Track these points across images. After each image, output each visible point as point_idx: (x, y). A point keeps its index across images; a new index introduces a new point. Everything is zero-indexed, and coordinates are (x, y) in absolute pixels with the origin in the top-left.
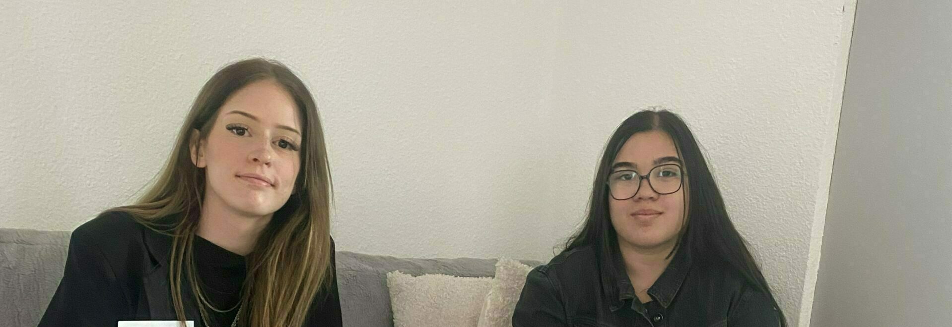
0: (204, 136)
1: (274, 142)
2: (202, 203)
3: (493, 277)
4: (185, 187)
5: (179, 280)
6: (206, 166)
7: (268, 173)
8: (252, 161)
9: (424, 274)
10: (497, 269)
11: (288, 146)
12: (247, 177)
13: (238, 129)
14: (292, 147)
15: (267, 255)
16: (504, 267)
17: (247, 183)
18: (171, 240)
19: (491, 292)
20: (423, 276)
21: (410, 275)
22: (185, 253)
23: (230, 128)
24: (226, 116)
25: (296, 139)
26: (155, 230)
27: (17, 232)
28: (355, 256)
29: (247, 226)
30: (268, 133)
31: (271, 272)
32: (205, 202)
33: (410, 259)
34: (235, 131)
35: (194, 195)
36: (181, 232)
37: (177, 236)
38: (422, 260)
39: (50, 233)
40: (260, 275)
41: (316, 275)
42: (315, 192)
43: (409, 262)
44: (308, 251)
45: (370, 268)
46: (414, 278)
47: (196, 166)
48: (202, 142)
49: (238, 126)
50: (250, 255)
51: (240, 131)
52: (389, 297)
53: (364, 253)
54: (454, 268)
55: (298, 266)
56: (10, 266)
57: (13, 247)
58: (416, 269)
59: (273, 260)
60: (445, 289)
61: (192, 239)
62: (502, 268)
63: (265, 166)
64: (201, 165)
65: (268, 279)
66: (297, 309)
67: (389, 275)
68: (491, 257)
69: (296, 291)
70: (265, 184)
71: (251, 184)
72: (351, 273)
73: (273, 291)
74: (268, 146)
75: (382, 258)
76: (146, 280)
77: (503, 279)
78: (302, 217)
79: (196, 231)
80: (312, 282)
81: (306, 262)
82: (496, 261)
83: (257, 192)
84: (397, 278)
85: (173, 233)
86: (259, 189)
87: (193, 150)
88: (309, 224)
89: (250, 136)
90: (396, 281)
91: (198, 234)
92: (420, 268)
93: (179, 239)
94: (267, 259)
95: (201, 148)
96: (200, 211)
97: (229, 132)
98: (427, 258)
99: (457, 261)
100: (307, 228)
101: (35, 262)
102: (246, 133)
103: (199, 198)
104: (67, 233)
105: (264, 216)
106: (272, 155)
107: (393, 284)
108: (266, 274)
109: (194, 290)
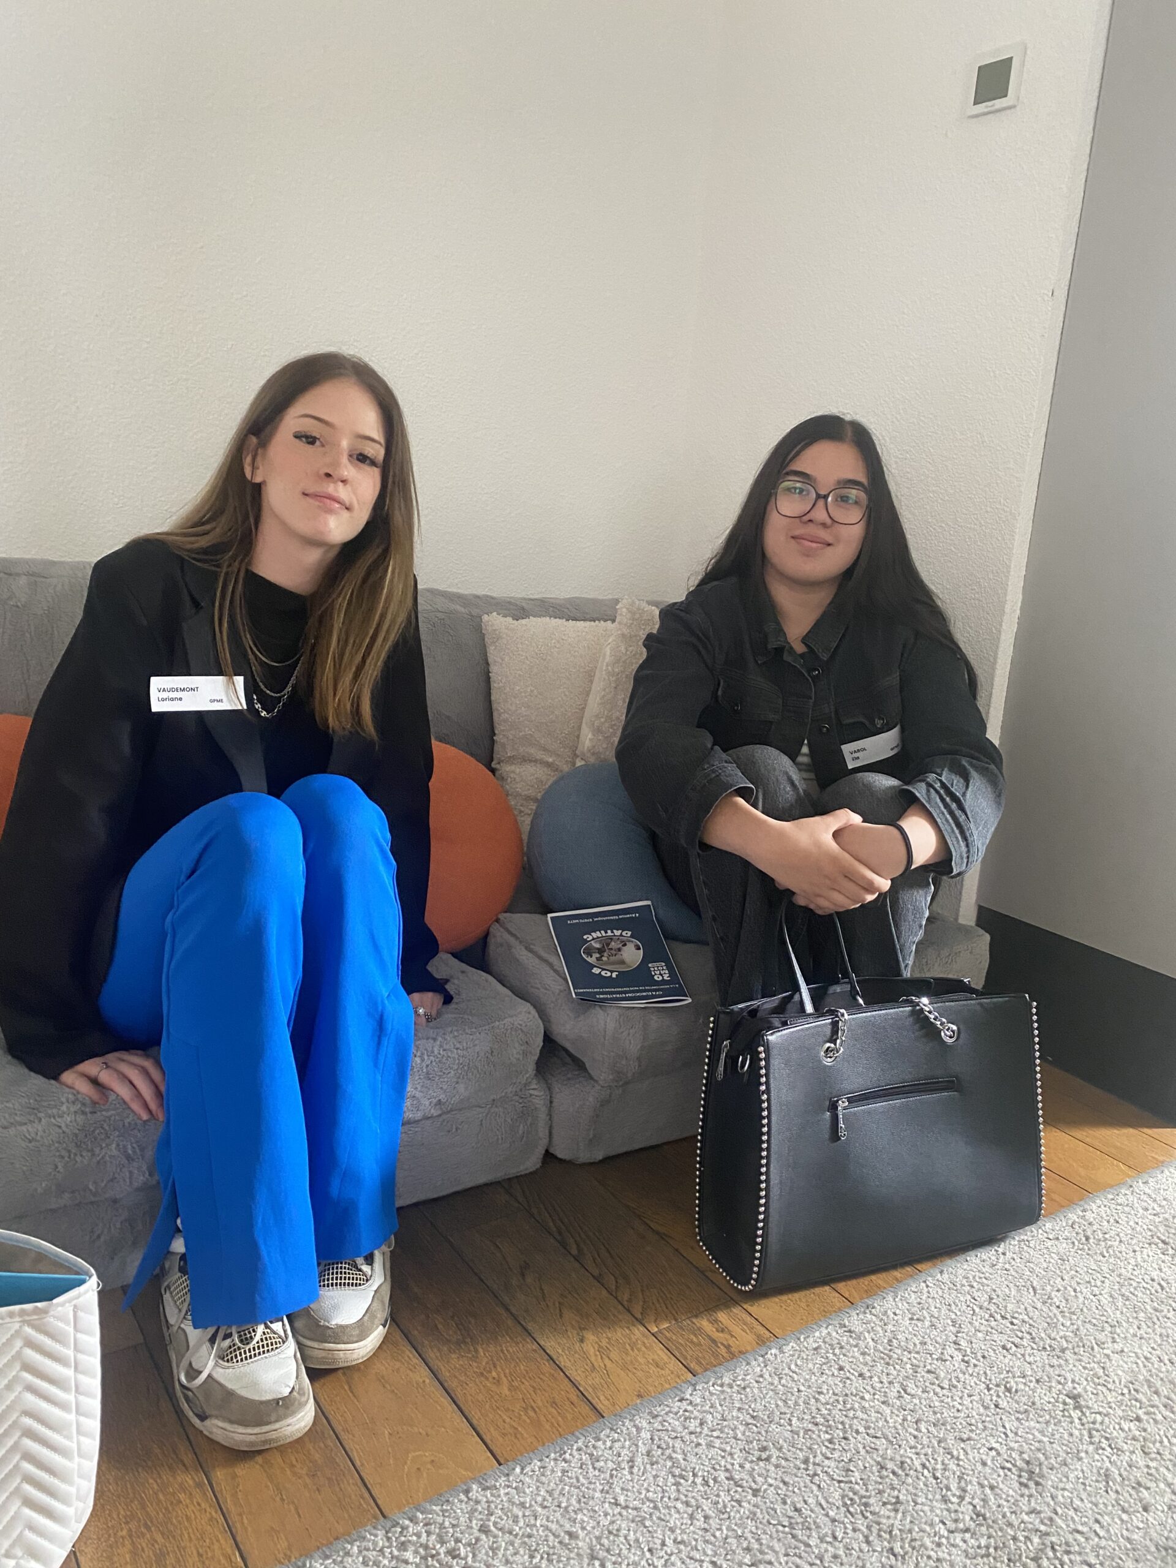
0: (264, 444)
1: (350, 456)
2: (257, 528)
3: (613, 621)
4: (235, 507)
5: (226, 625)
6: (264, 482)
7: (342, 492)
8: (324, 476)
9: (527, 617)
10: (619, 612)
11: (368, 461)
12: (316, 496)
13: (307, 437)
14: (373, 463)
15: (334, 596)
16: (627, 609)
17: (317, 503)
18: (216, 575)
19: (610, 640)
20: (527, 620)
21: (511, 619)
22: (233, 592)
23: (298, 436)
24: (293, 420)
25: (377, 452)
26: (198, 564)
27: (27, 563)
28: (444, 594)
29: (313, 557)
30: (345, 444)
31: (338, 616)
32: (260, 528)
33: (511, 598)
34: (304, 439)
35: (246, 517)
36: (230, 565)
37: (224, 570)
38: (525, 599)
39: (67, 563)
40: (324, 620)
41: (393, 621)
42: (398, 518)
43: (509, 603)
44: (385, 591)
45: (463, 610)
46: (515, 622)
47: (250, 482)
48: (260, 451)
49: (309, 434)
50: (313, 595)
51: (311, 440)
52: (485, 646)
53: (455, 590)
54: (566, 610)
55: (371, 610)
56: (19, 604)
57: (23, 581)
58: (519, 610)
59: (342, 602)
60: (553, 636)
61: (242, 574)
62: (624, 610)
63: (340, 484)
64: (258, 479)
65: (333, 626)
66: (368, 661)
67: (485, 618)
68: (610, 597)
69: (368, 640)
70: (337, 505)
71: (321, 504)
72: (439, 615)
73: (339, 641)
74: (345, 459)
75: (477, 597)
76: (185, 626)
77: (625, 625)
78: (380, 551)
79: (249, 563)
80: (388, 631)
81: (381, 605)
82: (617, 601)
83: (328, 516)
84: (495, 621)
85: (218, 566)
86: (330, 511)
87: (248, 460)
88: (387, 560)
89: (323, 446)
90: (492, 625)
91: (250, 568)
92: (523, 609)
93: (227, 574)
94: (333, 601)
95: (259, 458)
96: (252, 540)
97: (297, 440)
98: (532, 597)
99: (570, 601)
100: (386, 564)
101: (50, 600)
102: (318, 443)
103: (252, 520)
104: (89, 564)
105: (332, 546)
106: (349, 470)
107: (490, 629)
108: (332, 618)
109: (244, 638)
